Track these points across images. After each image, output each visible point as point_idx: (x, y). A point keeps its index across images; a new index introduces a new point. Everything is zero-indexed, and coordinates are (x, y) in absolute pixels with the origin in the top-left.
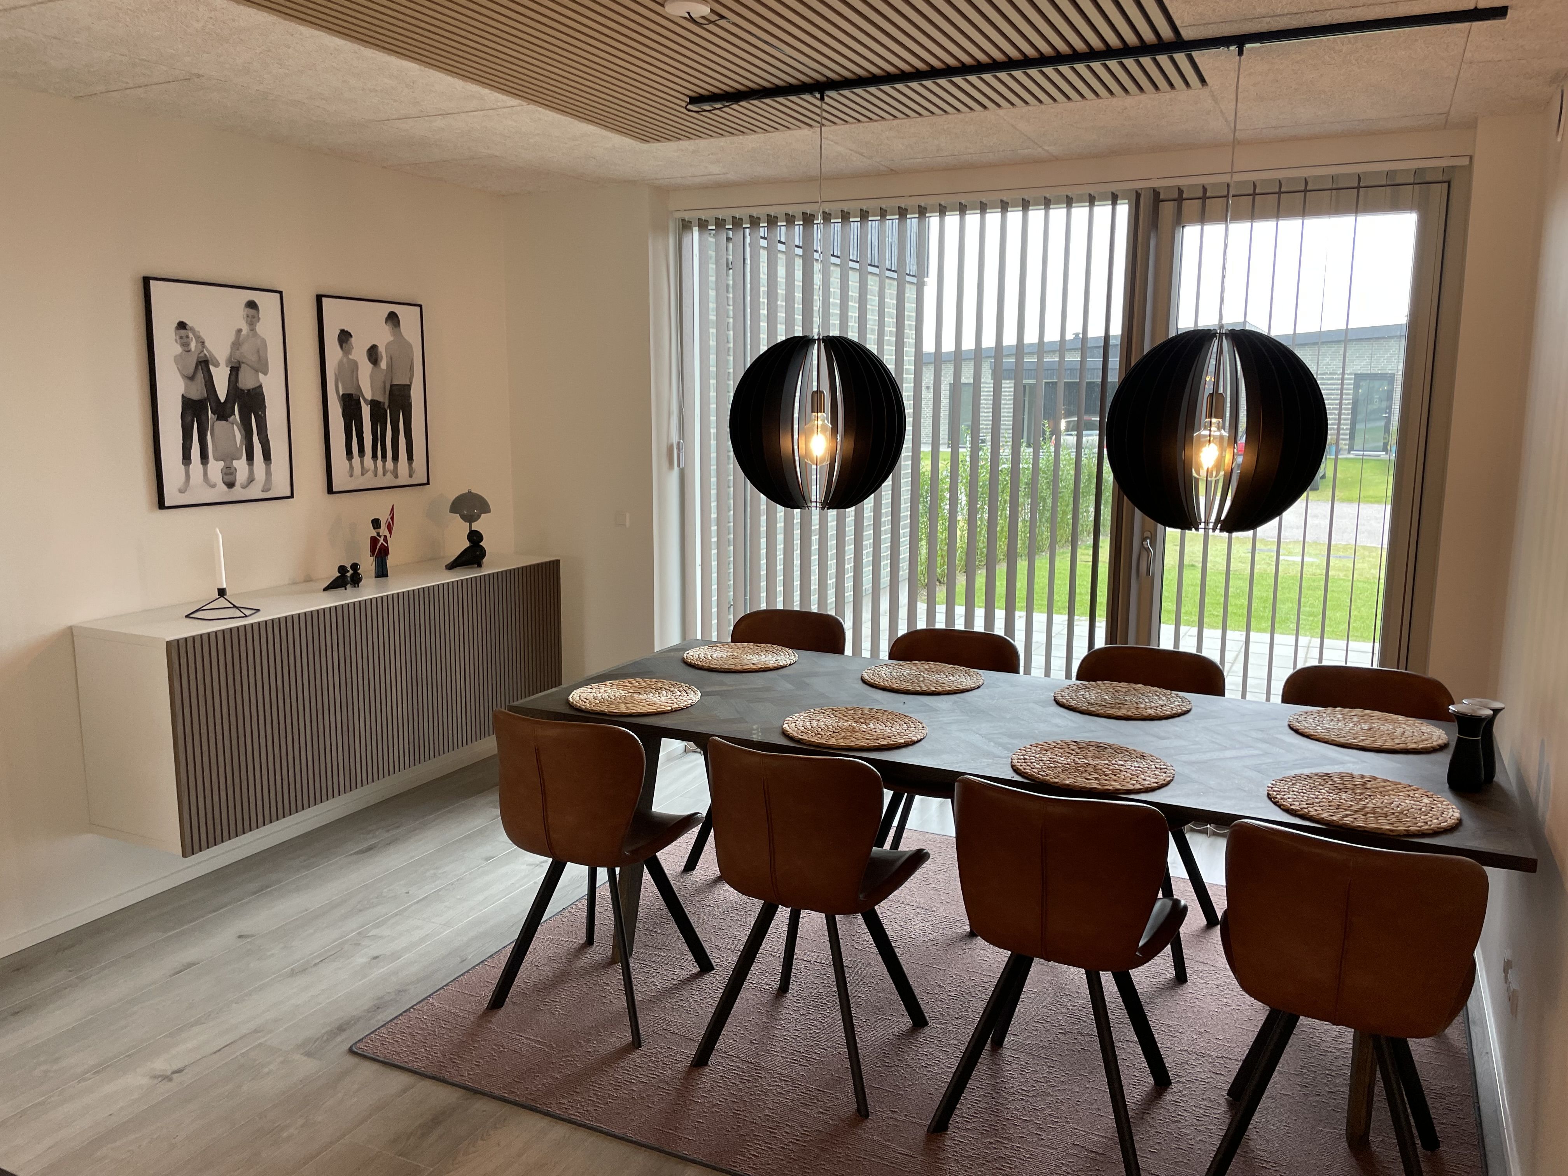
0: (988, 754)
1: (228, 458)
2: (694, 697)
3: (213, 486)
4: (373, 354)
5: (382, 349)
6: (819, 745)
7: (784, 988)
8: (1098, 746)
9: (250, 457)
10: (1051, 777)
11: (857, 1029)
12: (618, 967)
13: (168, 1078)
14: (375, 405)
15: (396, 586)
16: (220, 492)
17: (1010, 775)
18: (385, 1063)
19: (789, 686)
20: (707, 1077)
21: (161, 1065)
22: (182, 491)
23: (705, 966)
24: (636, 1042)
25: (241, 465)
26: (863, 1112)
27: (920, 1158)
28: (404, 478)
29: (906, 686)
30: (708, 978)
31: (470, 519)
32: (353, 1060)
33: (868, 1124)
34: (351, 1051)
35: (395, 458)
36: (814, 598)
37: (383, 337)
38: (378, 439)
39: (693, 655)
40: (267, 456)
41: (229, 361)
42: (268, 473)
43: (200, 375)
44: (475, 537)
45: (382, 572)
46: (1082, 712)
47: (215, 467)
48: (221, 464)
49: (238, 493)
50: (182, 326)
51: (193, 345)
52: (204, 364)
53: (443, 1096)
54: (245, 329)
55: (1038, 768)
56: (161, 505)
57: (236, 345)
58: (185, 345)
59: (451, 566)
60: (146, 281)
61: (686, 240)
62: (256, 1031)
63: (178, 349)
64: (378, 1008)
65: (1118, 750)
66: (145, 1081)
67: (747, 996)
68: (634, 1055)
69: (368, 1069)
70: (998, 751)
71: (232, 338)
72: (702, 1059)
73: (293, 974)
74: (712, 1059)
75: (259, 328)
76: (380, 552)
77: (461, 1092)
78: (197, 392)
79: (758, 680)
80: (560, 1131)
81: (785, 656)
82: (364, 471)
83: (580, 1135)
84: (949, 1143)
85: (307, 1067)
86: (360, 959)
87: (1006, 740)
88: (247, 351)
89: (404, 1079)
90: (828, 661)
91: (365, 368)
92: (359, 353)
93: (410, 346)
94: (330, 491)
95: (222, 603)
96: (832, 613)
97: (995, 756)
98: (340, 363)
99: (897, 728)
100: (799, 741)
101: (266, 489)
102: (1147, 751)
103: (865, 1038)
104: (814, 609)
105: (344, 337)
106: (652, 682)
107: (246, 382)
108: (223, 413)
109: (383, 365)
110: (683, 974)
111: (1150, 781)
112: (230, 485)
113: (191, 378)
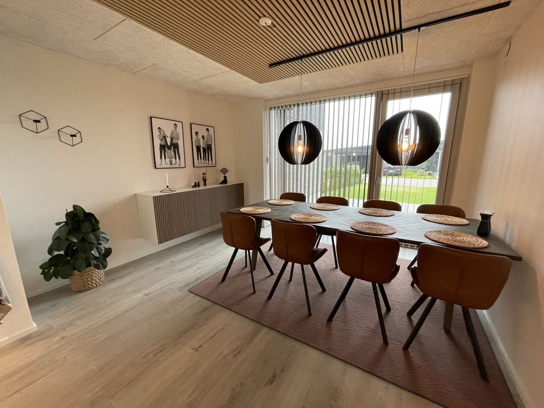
0: (344, 225)
1: (171, 158)
2: (269, 210)
3: (167, 164)
4: (203, 137)
5: (205, 136)
6: (300, 222)
7: (290, 280)
8: (374, 223)
9: (176, 158)
10: (363, 230)
11: (308, 292)
12: (250, 274)
13: (147, 295)
14: (204, 148)
15: (208, 187)
16: (169, 166)
17: (351, 230)
18: (196, 294)
19: (292, 208)
20: (271, 302)
21: (146, 292)
22: (160, 165)
23: (272, 273)
24: (254, 292)
25: (174, 160)
26: (310, 314)
27: (325, 329)
28: (210, 165)
29: (321, 209)
30: (273, 276)
31: (224, 174)
32: (188, 293)
33: (311, 318)
34: (189, 291)
35: (208, 160)
36: (299, 190)
37: (205, 134)
38: (205, 156)
39: (270, 202)
40: (179, 158)
41: (170, 137)
42: (180, 162)
43: (164, 140)
44: (225, 177)
45: (205, 184)
46: (367, 215)
47: (168, 160)
48: (169, 160)
49: (173, 166)
50: (159, 128)
51: (162, 132)
52: (165, 137)
53: (208, 303)
54: (174, 130)
55: (358, 228)
56: (156, 168)
57: (172, 133)
58: (160, 133)
59: (220, 184)
60: (151, 117)
61: (271, 111)
62: (169, 284)
63: (159, 134)
64: (197, 280)
65: (379, 224)
66: (142, 296)
67: (282, 282)
68: (254, 295)
69: (192, 295)
70: (347, 224)
71: (171, 131)
72: (270, 298)
73: (180, 271)
74: (272, 298)
75: (177, 130)
76: (205, 180)
77: (212, 303)
78: (163, 143)
79: (285, 207)
80: (234, 315)
81: (292, 202)
82: (201, 163)
83: (239, 316)
84: (333, 324)
85: (178, 294)
86: (195, 268)
87: (348, 221)
88: (175, 135)
89: (199, 298)
90: (302, 203)
91: (201, 140)
92: (200, 137)
93: (211, 136)
94: (194, 167)
95: (167, 189)
96: (303, 193)
97: (346, 225)
98: (196, 139)
99: (319, 218)
100: (294, 221)
101: (179, 166)
102: (387, 224)
103: (310, 294)
104: (299, 192)
105: (197, 133)
106: (260, 207)
107: (174, 142)
108: (169, 148)
109: (206, 140)
110: (267, 275)
111: (390, 232)
112: (171, 164)
113: (162, 140)
